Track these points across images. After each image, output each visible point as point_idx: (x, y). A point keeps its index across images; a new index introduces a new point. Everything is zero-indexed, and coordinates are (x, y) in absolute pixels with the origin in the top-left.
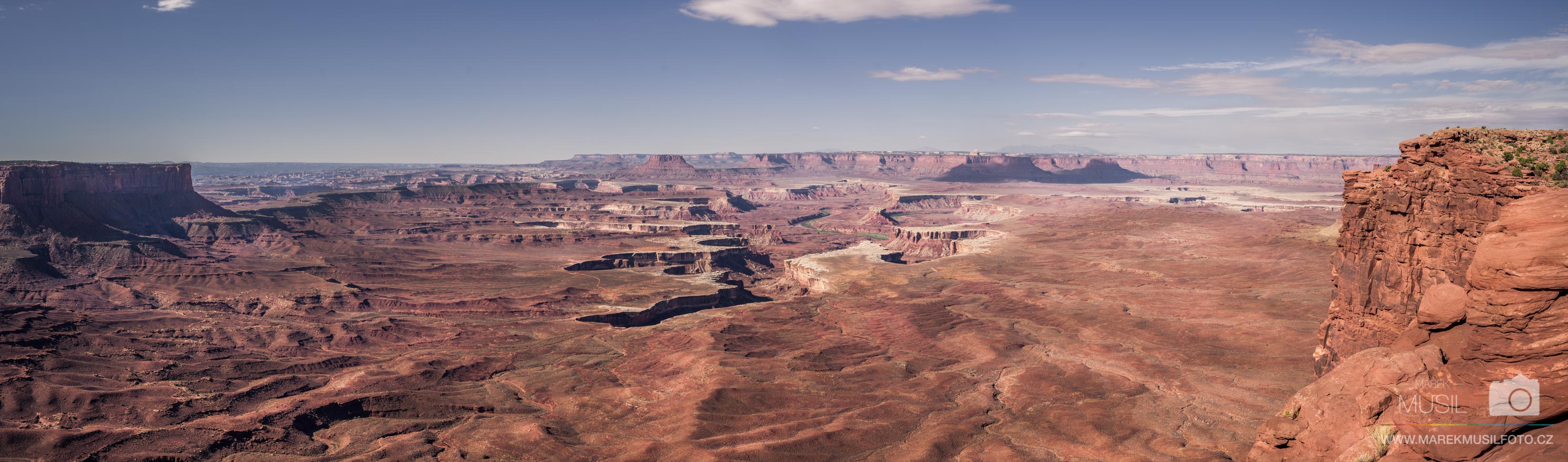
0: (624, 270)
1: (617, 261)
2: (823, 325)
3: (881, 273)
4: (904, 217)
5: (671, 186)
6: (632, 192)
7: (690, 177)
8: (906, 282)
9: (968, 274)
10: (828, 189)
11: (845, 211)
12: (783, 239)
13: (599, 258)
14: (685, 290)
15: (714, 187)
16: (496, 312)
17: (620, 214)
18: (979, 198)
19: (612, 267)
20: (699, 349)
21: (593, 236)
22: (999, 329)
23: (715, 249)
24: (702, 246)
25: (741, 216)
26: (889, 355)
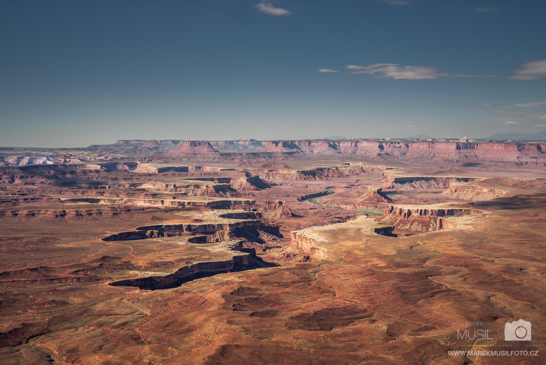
0: (154, 240)
1: (149, 232)
2: (320, 288)
3: (373, 245)
4: (398, 196)
5: (200, 168)
6: (166, 173)
7: (216, 160)
8: (394, 253)
9: (450, 248)
10: (333, 171)
11: (347, 189)
12: (292, 214)
13: (134, 230)
14: (205, 257)
15: (236, 168)
16: (37, 281)
17: (155, 191)
18: (466, 180)
19: (145, 237)
20: (212, 309)
21: (129, 210)
22: (475, 300)
23: (233, 221)
24: (222, 219)
25: (258, 194)
26: (374, 318)
